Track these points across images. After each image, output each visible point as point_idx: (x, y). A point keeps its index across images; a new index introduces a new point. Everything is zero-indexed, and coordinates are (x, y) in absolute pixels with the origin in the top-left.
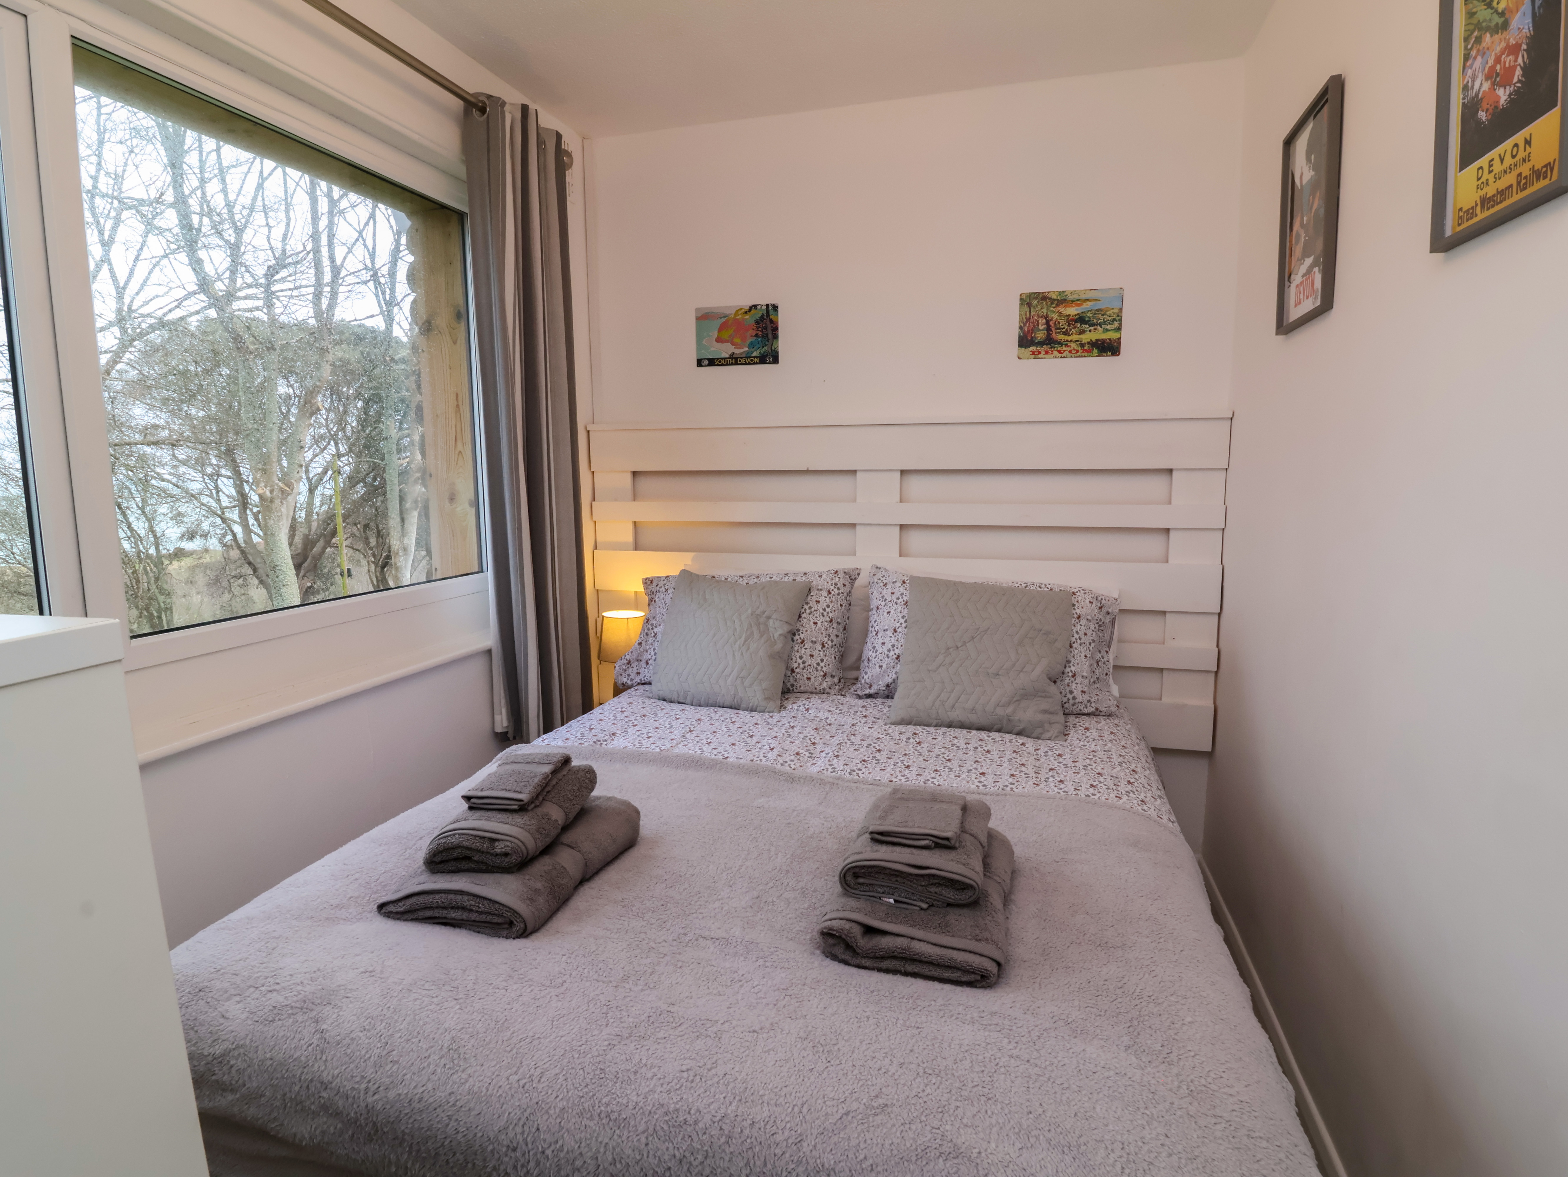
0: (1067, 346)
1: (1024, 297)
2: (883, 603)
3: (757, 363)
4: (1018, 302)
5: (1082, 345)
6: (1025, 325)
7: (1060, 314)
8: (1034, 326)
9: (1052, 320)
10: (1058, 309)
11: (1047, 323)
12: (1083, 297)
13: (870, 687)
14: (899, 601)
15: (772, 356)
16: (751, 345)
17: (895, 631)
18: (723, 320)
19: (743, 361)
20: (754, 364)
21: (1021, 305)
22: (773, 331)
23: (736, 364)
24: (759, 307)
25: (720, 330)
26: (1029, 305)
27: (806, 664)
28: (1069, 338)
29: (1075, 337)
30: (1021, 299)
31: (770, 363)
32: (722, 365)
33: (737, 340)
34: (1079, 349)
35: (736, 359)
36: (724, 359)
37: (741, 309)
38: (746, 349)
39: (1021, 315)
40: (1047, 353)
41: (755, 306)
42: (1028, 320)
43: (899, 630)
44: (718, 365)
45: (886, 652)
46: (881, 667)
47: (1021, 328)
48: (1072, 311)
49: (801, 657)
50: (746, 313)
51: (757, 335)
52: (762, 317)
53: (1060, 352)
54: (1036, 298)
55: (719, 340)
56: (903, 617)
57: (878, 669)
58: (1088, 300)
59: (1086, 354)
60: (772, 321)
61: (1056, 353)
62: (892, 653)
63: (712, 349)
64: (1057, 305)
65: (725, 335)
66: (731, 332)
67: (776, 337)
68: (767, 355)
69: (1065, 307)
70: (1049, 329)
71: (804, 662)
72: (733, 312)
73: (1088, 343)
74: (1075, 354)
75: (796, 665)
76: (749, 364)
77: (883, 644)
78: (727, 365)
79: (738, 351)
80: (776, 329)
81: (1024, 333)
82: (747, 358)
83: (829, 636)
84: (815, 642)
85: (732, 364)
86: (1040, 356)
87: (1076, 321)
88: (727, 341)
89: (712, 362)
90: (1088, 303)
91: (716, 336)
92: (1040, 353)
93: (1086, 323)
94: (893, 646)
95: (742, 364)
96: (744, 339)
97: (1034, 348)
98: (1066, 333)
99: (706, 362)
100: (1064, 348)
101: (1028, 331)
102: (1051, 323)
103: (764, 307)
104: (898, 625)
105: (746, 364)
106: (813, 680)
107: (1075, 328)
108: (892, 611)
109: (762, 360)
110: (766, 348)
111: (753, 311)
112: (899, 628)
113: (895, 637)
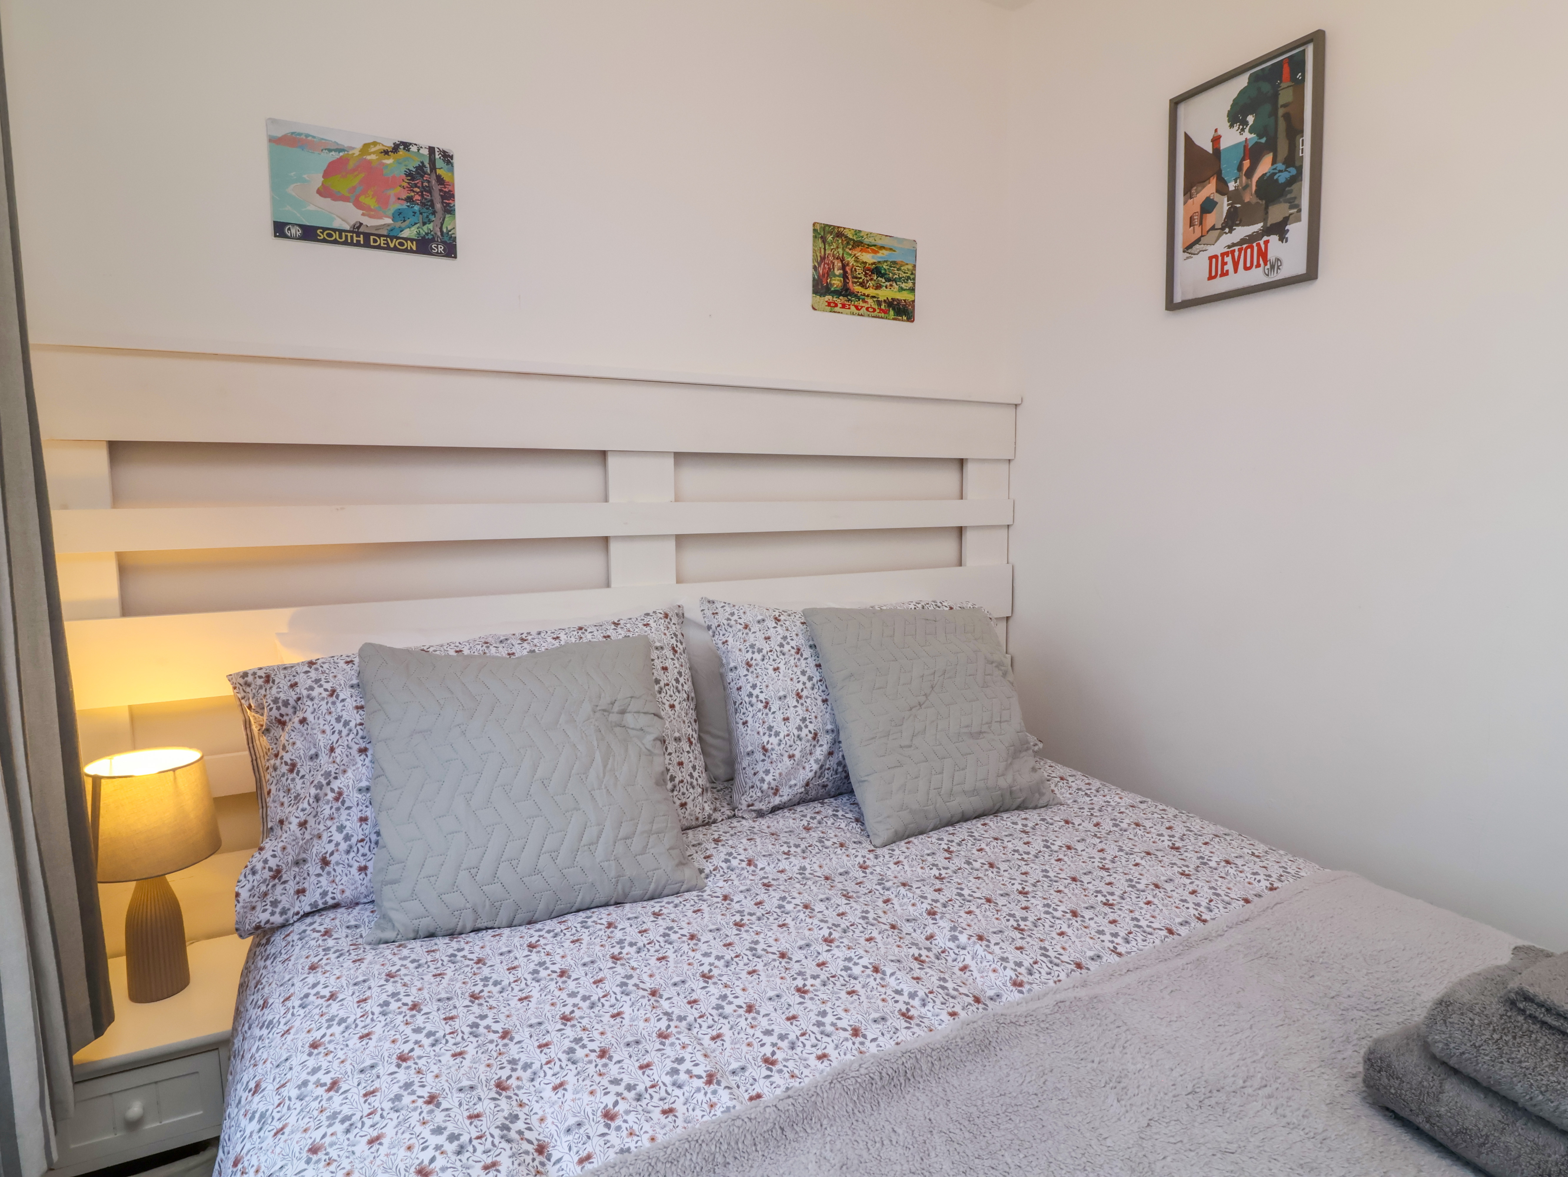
0: (864, 301)
1: (818, 227)
3: (411, 251)
4: (811, 234)
5: (879, 303)
6: (820, 265)
7: (857, 260)
8: (829, 268)
9: (848, 265)
10: (854, 252)
11: (843, 267)
12: (879, 243)
13: (776, 792)
14: (785, 650)
15: (444, 243)
16: (399, 215)
17: (799, 696)
18: (335, 156)
19: (382, 241)
20: (406, 251)
21: (815, 237)
22: (443, 198)
23: (367, 245)
24: (414, 149)
25: (327, 174)
26: (824, 241)
27: (677, 780)
28: (867, 292)
29: (871, 291)
30: (815, 230)
31: (438, 254)
32: (335, 242)
33: (369, 201)
34: (876, 307)
35: (367, 236)
36: (341, 231)
37: (375, 144)
38: (389, 221)
39: (814, 251)
40: (844, 306)
41: (406, 146)
42: (823, 259)
43: (804, 694)
44: (324, 241)
45: (796, 732)
46: (791, 757)
47: (815, 268)
48: (868, 258)
50: (386, 152)
51: (409, 199)
52: (421, 168)
53: (857, 307)
54: (831, 233)
55: (324, 192)
56: (803, 673)
57: (788, 762)
58: (882, 248)
59: (883, 315)
60: (440, 180)
61: (853, 308)
62: (805, 731)
63: (311, 208)
64: (853, 247)
65: (341, 185)
66: (354, 181)
67: (449, 210)
68: (433, 240)
69: (861, 251)
70: (845, 276)
72: (358, 145)
73: (885, 301)
74: (871, 312)
76: (395, 249)
77: (787, 719)
78: (345, 243)
79: (370, 222)
80: (448, 196)
81: (819, 276)
82: (392, 238)
85: (358, 244)
86: (836, 309)
87: (872, 271)
88: (345, 199)
89: (309, 233)
90: (884, 251)
91: (318, 184)
92: (836, 305)
93: (882, 275)
94: (804, 720)
95: (379, 247)
96: (384, 202)
97: (830, 297)
98: (862, 285)
99: (295, 231)
100: (861, 303)
101: (823, 275)
102: (848, 269)
103: (425, 152)
104: (801, 686)
105: (388, 248)
107: (871, 279)
108: (782, 667)
109: (423, 246)
110: (431, 226)
111: (401, 152)
112: (802, 690)
113: (802, 704)
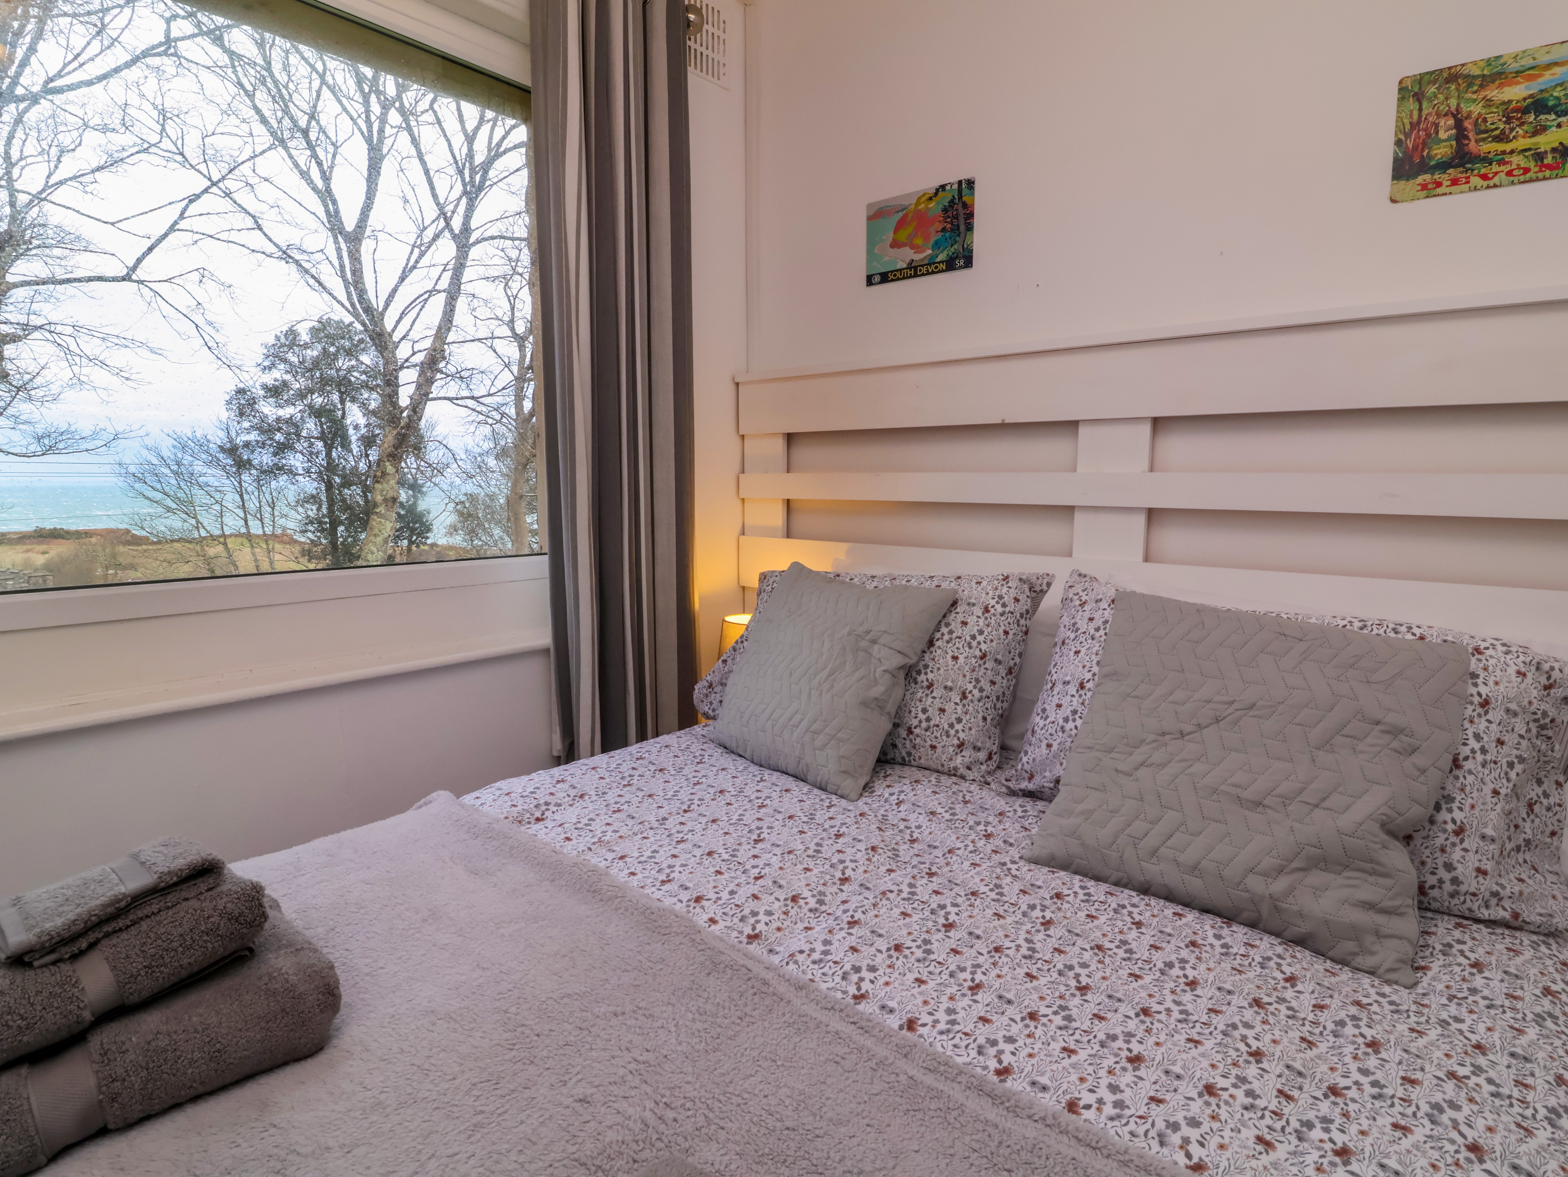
0: (1501, 162)
1: (1408, 83)
2: (1072, 636)
3: (943, 271)
4: (1394, 97)
5: (1539, 157)
6: (1407, 135)
7: (1489, 103)
8: (1428, 136)
9: (1468, 117)
10: (1483, 94)
11: (1459, 125)
12: (1544, 59)
13: (1031, 777)
14: (1097, 634)
15: (964, 257)
16: (937, 245)
17: (1082, 686)
18: (901, 214)
19: (924, 270)
20: (939, 272)
21: (1402, 99)
22: (966, 219)
23: (916, 275)
24: (948, 188)
25: (896, 231)
26: (1419, 97)
27: (932, 723)
28: (1508, 147)
29: (1521, 143)
30: (1401, 90)
31: (961, 268)
32: (898, 279)
33: (919, 241)
34: (1532, 164)
35: (915, 268)
36: (900, 270)
37: (924, 194)
38: (930, 252)
39: (1399, 119)
40: (1455, 182)
41: (943, 187)
42: (1414, 126)
44: (892, 280)
45: (1061, 722)
46: (1049, 746)
47: (1398, 143)
48: (1516, 92)
49: (924, 711)
50: (930, 199)
51: (944, 230)
52: (952, 202)
53: (1484, 177)
54: (1434, 82)
55: (895, 244)
56: (1099, 663)
57: (1044, 750)
58: (1556, 64)
59: (1548, 173)
60: (965, 206)
61: (1475, 181)
62: (1071, 725)
63: (886, 259)
64: (1482, 86)
65: (903, 236)
66: (910, 229)
67: (970, 228)
68: (957, 257)
69: (1501, 86)
70: (1461, 135)
71: (928, 719)
72: (914, 201)
73: (1554, 150)
74: (1522, 176)
75: (915, 722)
76: (933, 273)
77: (1059, 706)
78: (904, 278)
79: (918, 257)
80: (970, 215)
81: (1405, 153)
82: (930, 264)
83: (977, 681)
84: (951, 689)
85: (911, 277)
86: (1439, 190)
87: (1525, 111)
88: (904, 245)
89: (885, 278)
90: (1557, 70)
91: (891, 240)
92: (1439, 184)
93: (1548, 110)
95: (923, 275)
96: (926, 239)
97: (1427, 177)
98: (1502, 138)
99: (877, 279)
100: (1495, 168)
101: (1415, 147)
102: (1467, 124)
103: (956, 187)
104: (1088, 676)
105: (928, 273)
106: (939, 750)
107: (1522, 124)
108: (1083, 651)
109: (950, 265)
110: (956, 246)
111: (941, 194)
112: (1088, 681)
113: (1080, 696)
